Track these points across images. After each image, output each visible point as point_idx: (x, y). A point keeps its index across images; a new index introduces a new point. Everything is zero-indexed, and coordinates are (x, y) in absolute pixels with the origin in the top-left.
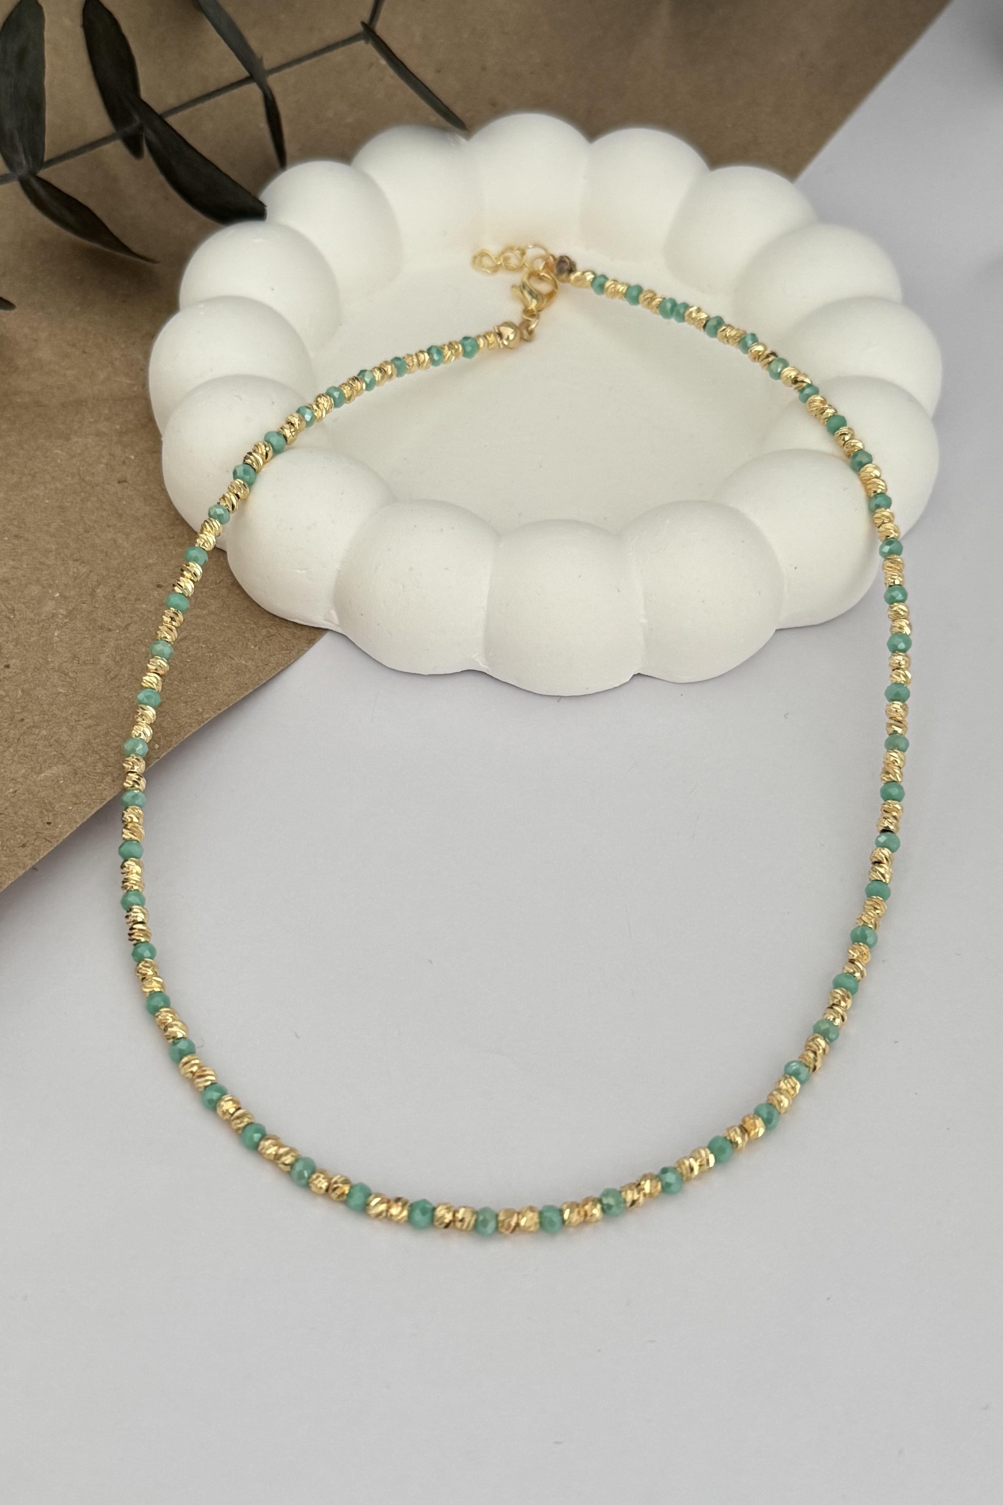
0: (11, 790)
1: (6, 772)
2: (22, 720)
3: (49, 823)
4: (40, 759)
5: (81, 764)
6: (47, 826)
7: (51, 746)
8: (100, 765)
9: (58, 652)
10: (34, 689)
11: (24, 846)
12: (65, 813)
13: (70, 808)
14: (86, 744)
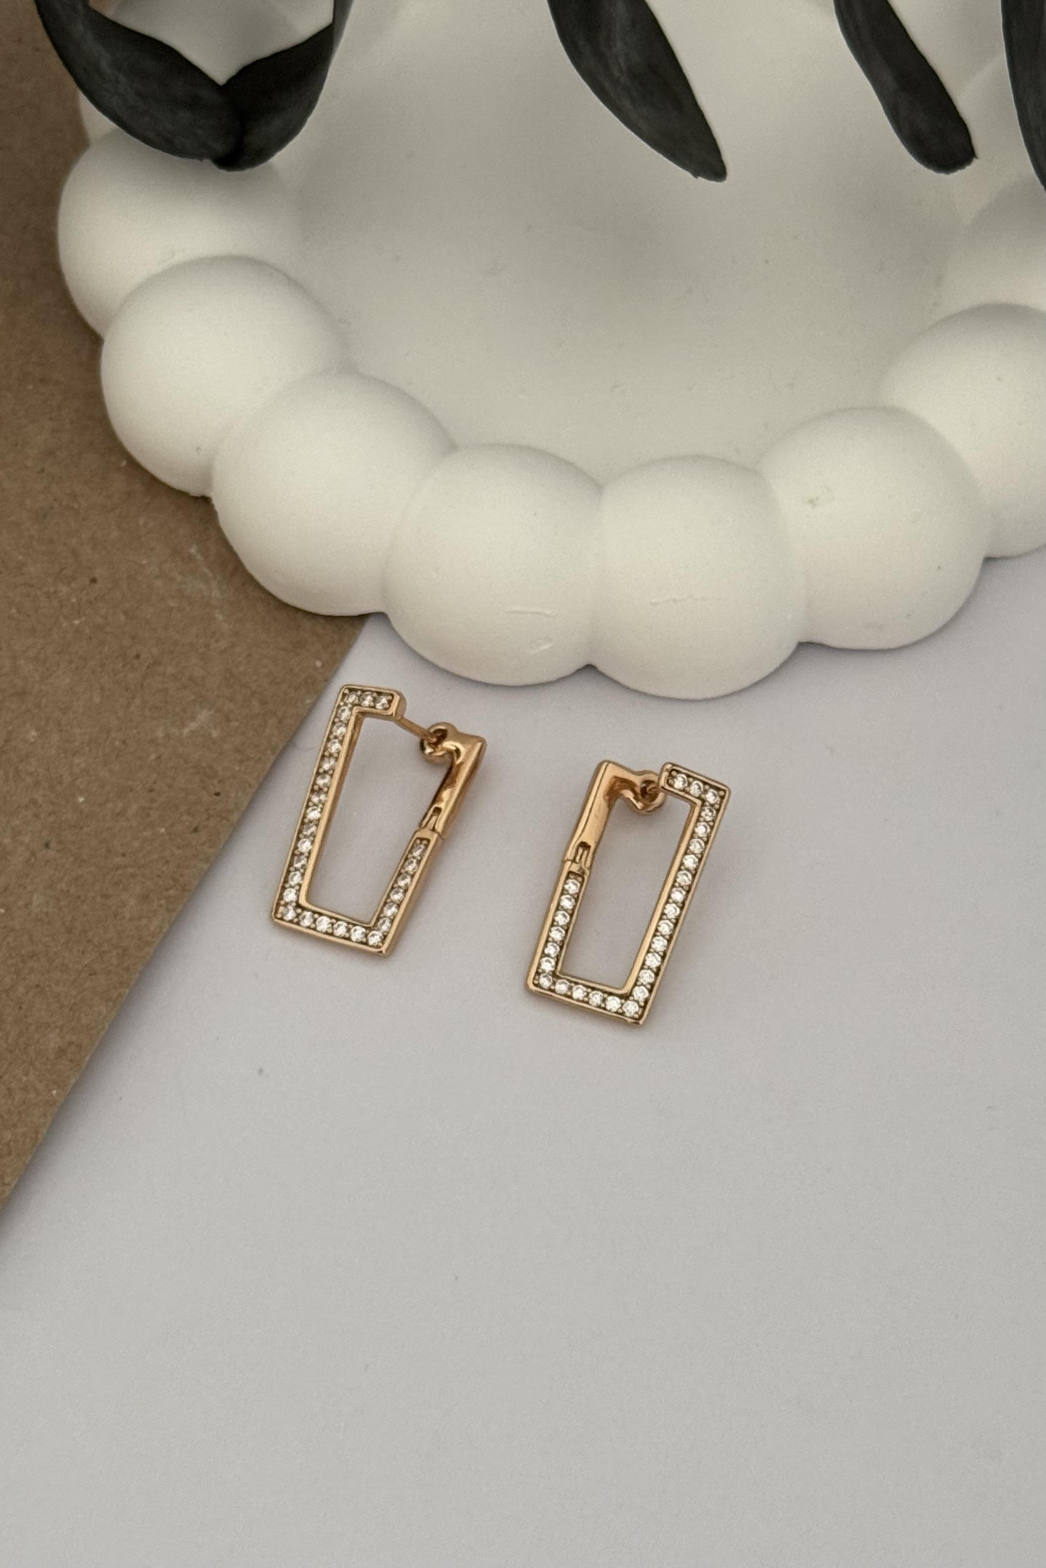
0: (153, 757)
1: (139, 733)
2: (138, 656)
3: (217, 794)
4: (178, 709)
5: (231, 706)
6: (218, 798)
7: (185, 687)
8: (255, 703)
9: (152, 549)
10: (138, 607)
11: (196, 830)
12: (233, 777)
13: (238, 768)
14: (228, 675)
